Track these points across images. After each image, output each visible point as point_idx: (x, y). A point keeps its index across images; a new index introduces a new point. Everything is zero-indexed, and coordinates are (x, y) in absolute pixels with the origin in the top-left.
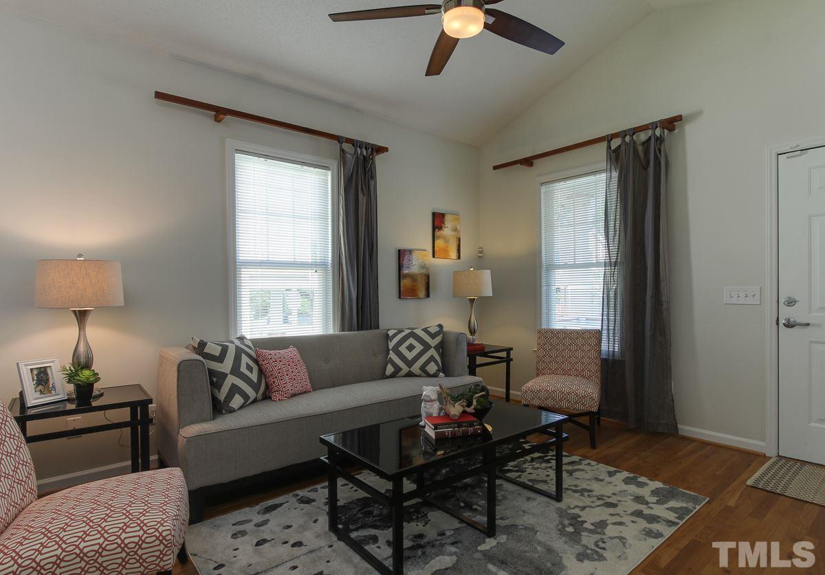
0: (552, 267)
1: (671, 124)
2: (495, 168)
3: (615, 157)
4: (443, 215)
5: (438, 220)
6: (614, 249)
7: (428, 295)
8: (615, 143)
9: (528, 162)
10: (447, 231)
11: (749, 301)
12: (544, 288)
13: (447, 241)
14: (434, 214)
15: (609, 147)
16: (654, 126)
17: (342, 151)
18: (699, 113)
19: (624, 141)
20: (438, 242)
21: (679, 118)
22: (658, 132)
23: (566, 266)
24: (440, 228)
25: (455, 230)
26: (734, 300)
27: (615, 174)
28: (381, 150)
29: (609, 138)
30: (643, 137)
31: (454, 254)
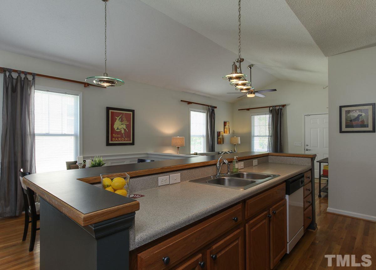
0: (254, 136)
1: (284, 106)
2: (239, 110)
3: (271, 112)
4: (226, 122)
5: (225, 123)
6: (271, 133)
7: (223, 143)
8: (271, 108)
9: (248, 109)
10: (227, 127)
11: (299, 145)
12: (252, 141)
13: (227, 129)
14: (224, 122)
15: (270, 109)
16: (280, 106)
17: (209, 109)
18: (289, 104)
19: (273, 108)
20: (225, 129)
21: (285, 105)
22: (281, 107)
23: (258, 136)
24: (226, 126)
25: (229, 126)
26: (296, 145)
27: (271, 116)
28: (216, 107)
29: (270, 107)
30: (277, 108)
31: (228, 133)
